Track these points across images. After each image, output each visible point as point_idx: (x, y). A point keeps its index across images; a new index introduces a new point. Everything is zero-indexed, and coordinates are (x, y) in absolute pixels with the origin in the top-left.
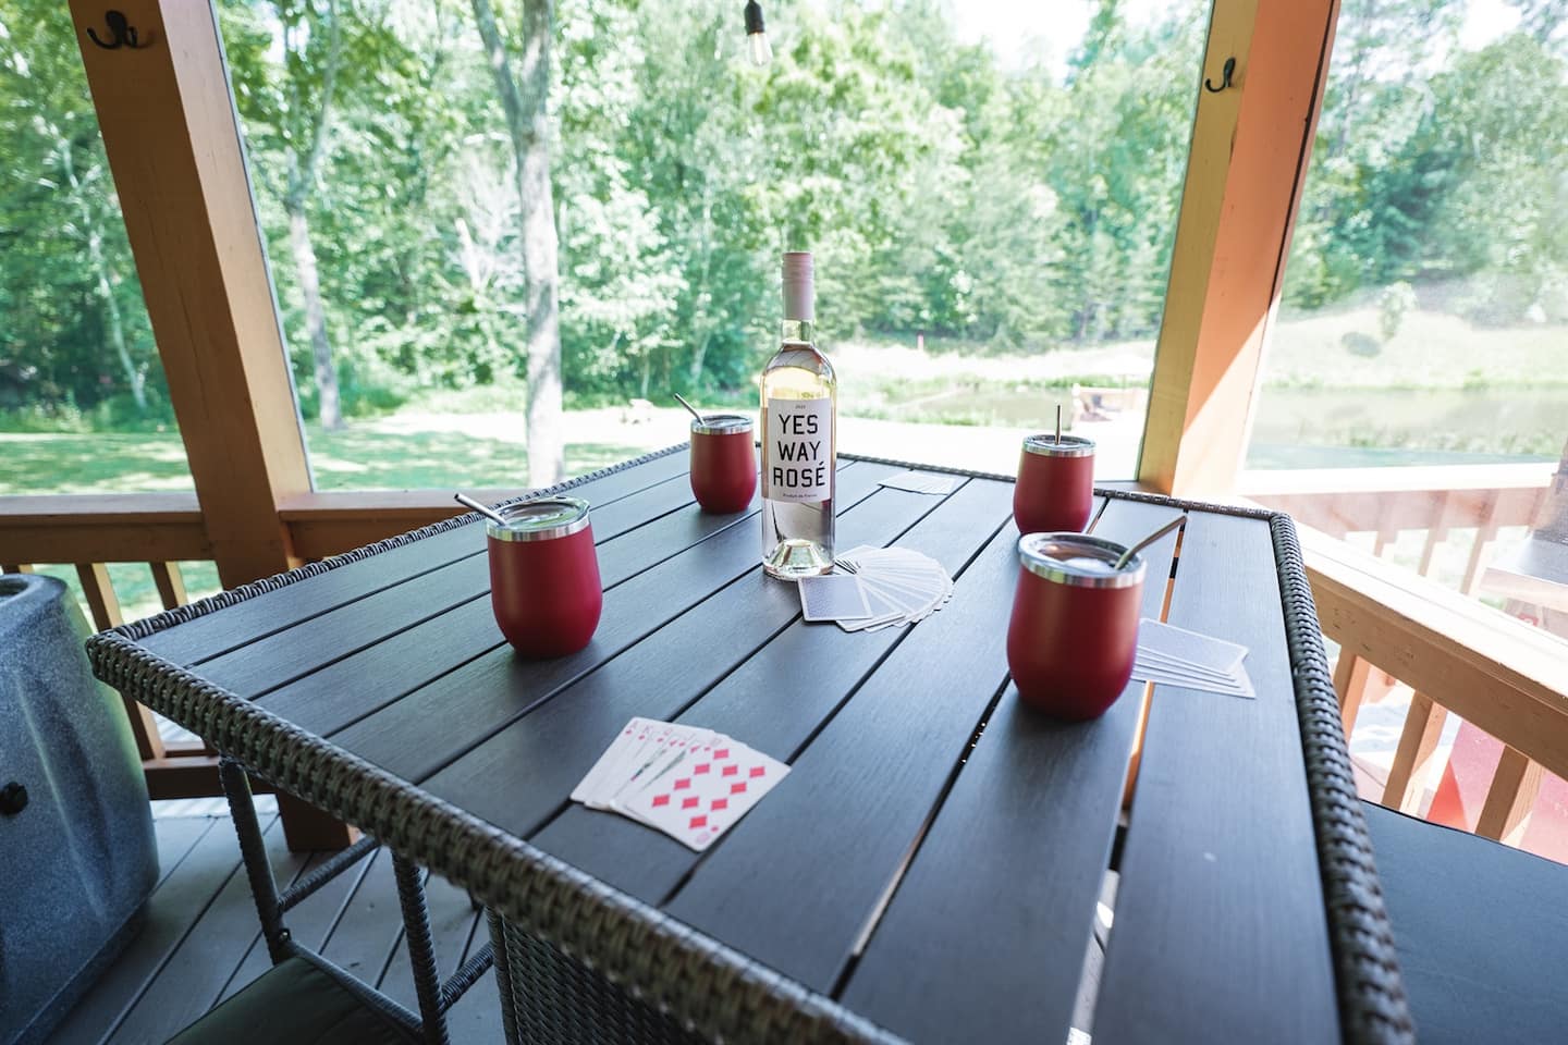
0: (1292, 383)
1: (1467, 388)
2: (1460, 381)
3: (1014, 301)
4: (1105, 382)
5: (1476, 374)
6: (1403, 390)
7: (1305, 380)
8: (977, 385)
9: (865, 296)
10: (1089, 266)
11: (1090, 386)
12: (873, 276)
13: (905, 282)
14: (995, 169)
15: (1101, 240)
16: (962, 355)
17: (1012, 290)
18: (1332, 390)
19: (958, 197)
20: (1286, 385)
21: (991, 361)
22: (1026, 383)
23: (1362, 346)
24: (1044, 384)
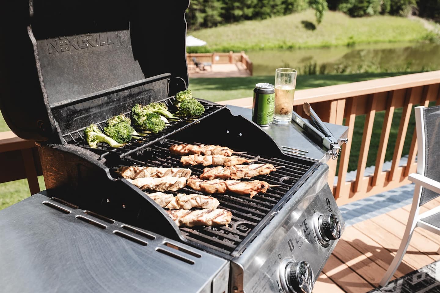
0: (284, 46)
1: (348, 45)
2: (346, 42)
4: (203, 50)
6: (326, 47)
11: (196, 53)
18: (300, 48)
20: (282, 47)
23: (309, 26)
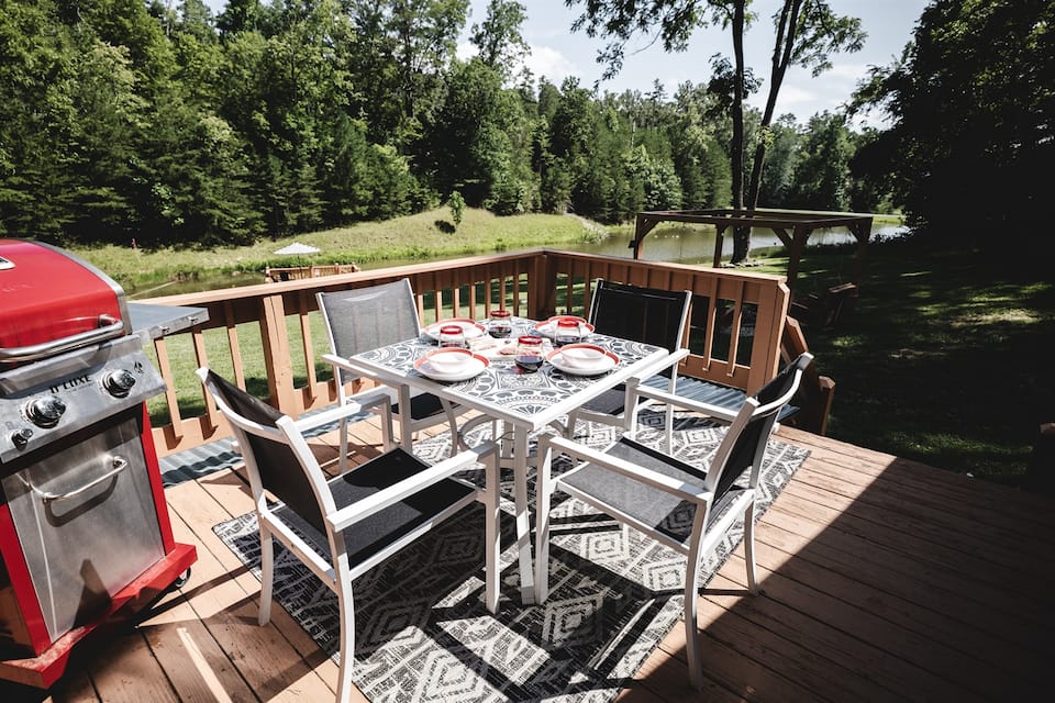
1: (498, 249)
2: (494, 245)
3: (213, 206)
5: (500, 240)
7: (423, 250)
8: (196, 274)
9: (61, 203)
10: (271, 180)
12: (67, 185)
13: (104, 191)
14: (170, 101)
15: (274, 162)
16: (177, 250)
17: (210, 197)
19: (141, 120)
21: (204, 253)
22: (239, 268)
23: (446, 227)
24: (253, 267)
